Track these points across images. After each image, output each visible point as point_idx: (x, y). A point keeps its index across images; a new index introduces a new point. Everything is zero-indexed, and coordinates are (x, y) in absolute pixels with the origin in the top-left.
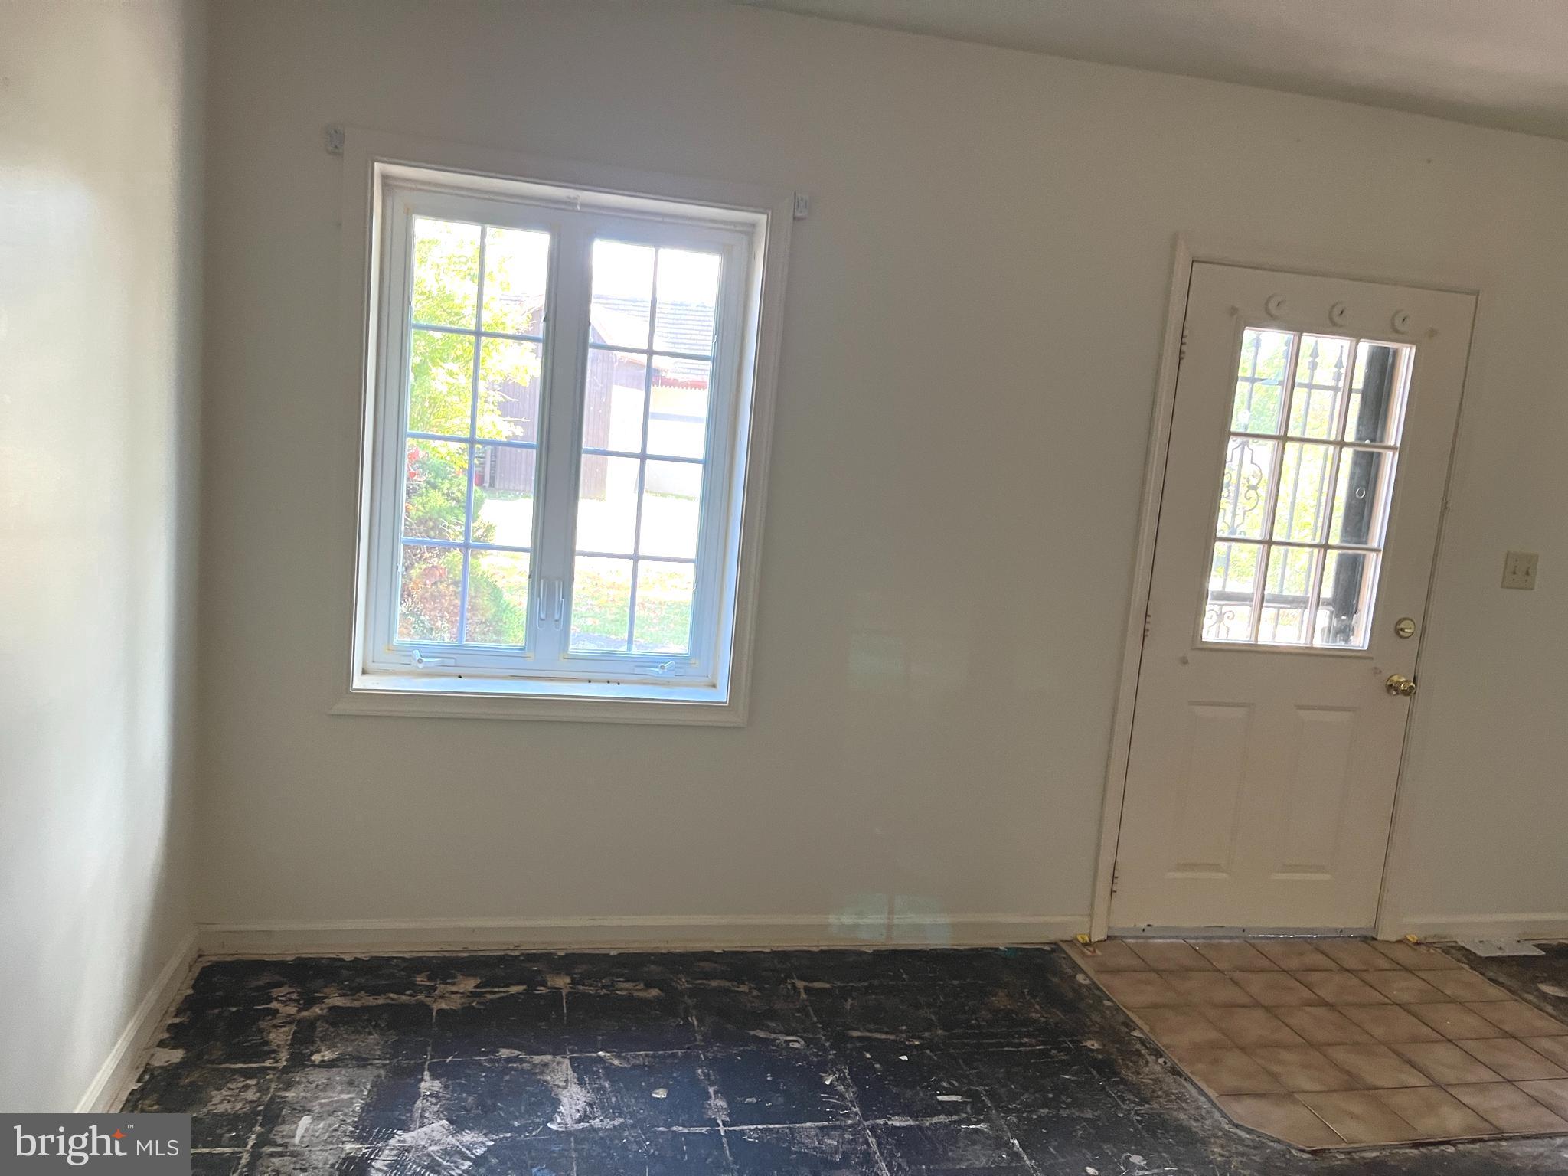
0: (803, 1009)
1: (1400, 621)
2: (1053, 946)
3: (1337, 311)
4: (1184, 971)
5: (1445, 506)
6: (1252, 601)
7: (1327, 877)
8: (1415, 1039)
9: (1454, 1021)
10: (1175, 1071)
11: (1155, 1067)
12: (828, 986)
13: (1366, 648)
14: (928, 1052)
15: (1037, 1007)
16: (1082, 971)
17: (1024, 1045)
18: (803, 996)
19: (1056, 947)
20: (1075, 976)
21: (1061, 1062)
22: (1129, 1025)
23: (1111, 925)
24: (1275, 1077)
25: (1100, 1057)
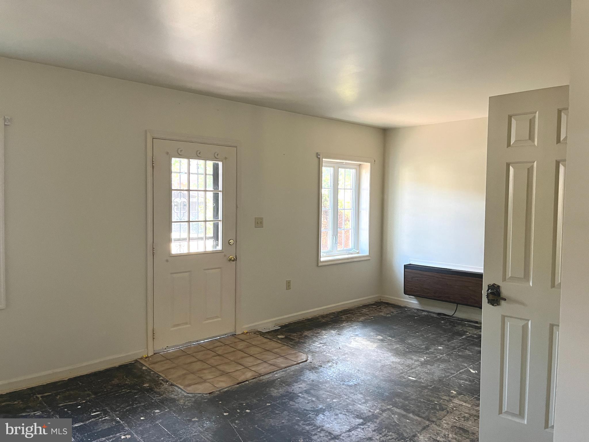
0: (40, 403)
1: (229, 241)
2: (135, 361)
3: (198, 152)
4: (177, 357)
5: (237, 207)
6: (186, 240)
7: (219, 319)
8: (242, 358)
9: (253, 350)
10: (172, 385)
11: (166, 385)
12: (50, 394)
13: (221, 249)
14: (88, 403)
15: (128, 380)
16: (145, 366)
17: (123, 392)
18: (40, 399)
19: (136, 361)
20: (142, 368)
21: (135, 393)
22: (159, 376)
23: (154, 350)
24: (201, 378)
25: (148, 388)
